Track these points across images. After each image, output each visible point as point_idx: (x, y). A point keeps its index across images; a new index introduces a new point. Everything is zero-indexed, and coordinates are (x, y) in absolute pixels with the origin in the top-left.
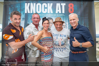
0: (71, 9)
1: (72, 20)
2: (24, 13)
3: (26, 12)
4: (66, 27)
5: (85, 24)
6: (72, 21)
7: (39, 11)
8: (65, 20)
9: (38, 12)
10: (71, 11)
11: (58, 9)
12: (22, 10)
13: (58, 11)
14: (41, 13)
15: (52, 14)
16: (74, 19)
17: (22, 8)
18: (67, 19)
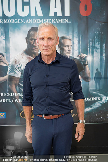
0: (86, 6)
4: (73, 49)
11: (56, 7)
18: (76, 31)
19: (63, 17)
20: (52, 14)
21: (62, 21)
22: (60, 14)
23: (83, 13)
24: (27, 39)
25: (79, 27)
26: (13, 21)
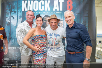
0: (70, 7)
1: (68, 17)
2: (21, 11)
3: (23, 10)
4: (64, 25)
5: (84, 23)
6: (68, 19)
7: (36, 8)
8: (63, 18)
9: (35, 10)
10: (70, 8)
11: (56, 7)
12: (20, 8)
13: (56, 8)
14: (39, 11)
15: (49, 11)
16: (69, 17)
19: (60, 11)
20: (54, 10)
21: (59, 13)
22: (58, 10)
26: (37, 13)
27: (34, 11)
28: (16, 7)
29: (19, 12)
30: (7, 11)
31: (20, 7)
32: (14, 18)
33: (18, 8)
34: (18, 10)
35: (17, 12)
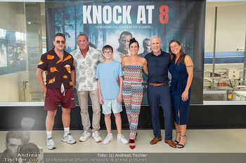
0: (164, 17)
2: (81, 24)
3: (85, 22)
7: (107, 20)
11: (141, 17)
13: (141, 19)
14: (112, 23)
15: (130, 25)
17: (78, 15)
18: (157, 34)
19: (147, 24)
20: (138, 22)
21: (146, 27)
22: (144, 22)
23: (162, 21)
24: (119, 40)
25: (158, 31)
26: (109, 27)
27: (103, 24)
28: (72, 17)
29: (78, 26)
30: (57, 23)
31: (78, 17)
32: (69, 36)
33: (76, 18)
34: (76, 22)
35: (74, 26)
